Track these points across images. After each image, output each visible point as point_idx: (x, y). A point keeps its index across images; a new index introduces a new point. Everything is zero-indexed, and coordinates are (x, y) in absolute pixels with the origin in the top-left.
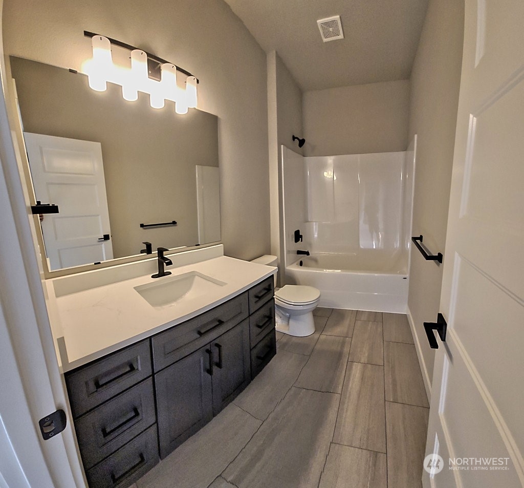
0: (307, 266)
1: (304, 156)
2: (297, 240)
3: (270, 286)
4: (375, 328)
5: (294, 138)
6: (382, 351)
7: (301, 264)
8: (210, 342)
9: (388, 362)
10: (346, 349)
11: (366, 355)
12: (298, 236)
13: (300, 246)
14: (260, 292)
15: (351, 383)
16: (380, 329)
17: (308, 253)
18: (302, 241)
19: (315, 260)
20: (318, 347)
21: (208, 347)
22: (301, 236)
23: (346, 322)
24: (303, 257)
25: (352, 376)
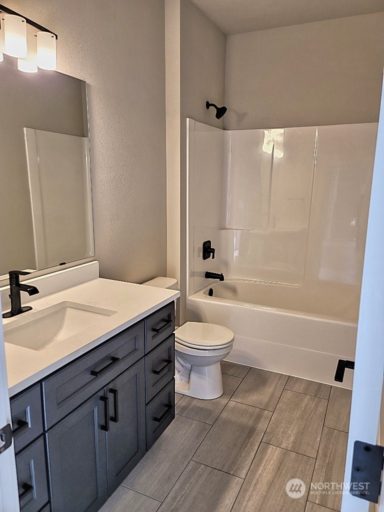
0: (219, 296)
1: (224, 129)
2: (205, 257)
3: (169, 316)
4: (314, 405)
5: (208, 105)
6: (319, 439)
7: (211, 293)
8: (104, 387)
9: (325, 455)
10: (262, 426)
11: (292, 439)
12: (207, 250)
13: (210, 265)
14: (158, 323)
15: (261, 468)
16: (321, 409)
17: (221, 278)
18: (213, 257)
19: (233, 290)
20: (224, 415)
21: (101, 394)
22: (213, 251)
23: (269, 390)
24: (214, 283)
25: (264, 461)
